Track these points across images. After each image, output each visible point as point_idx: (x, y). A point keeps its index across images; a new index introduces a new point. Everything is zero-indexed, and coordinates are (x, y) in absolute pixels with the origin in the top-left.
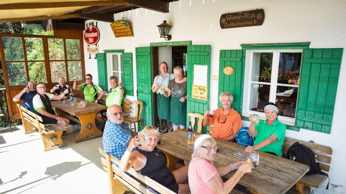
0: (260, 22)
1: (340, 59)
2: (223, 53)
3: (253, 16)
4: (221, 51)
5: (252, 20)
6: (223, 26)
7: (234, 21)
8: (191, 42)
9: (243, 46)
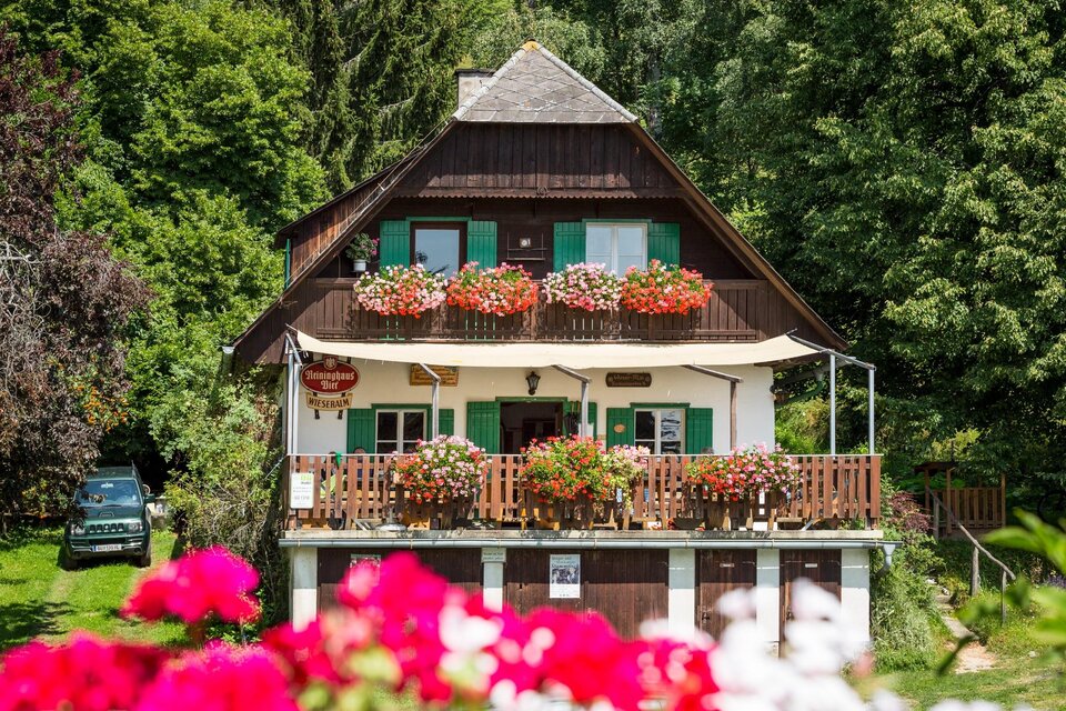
0: (648, 384)
1: (711, 415)
2: (609, 411)
3: (642, 378)
4: (608, 409)
5: (641, 381)
6: (609, 384)
7: (623, 381)
8: (566, 398)
9: (631, 404)
